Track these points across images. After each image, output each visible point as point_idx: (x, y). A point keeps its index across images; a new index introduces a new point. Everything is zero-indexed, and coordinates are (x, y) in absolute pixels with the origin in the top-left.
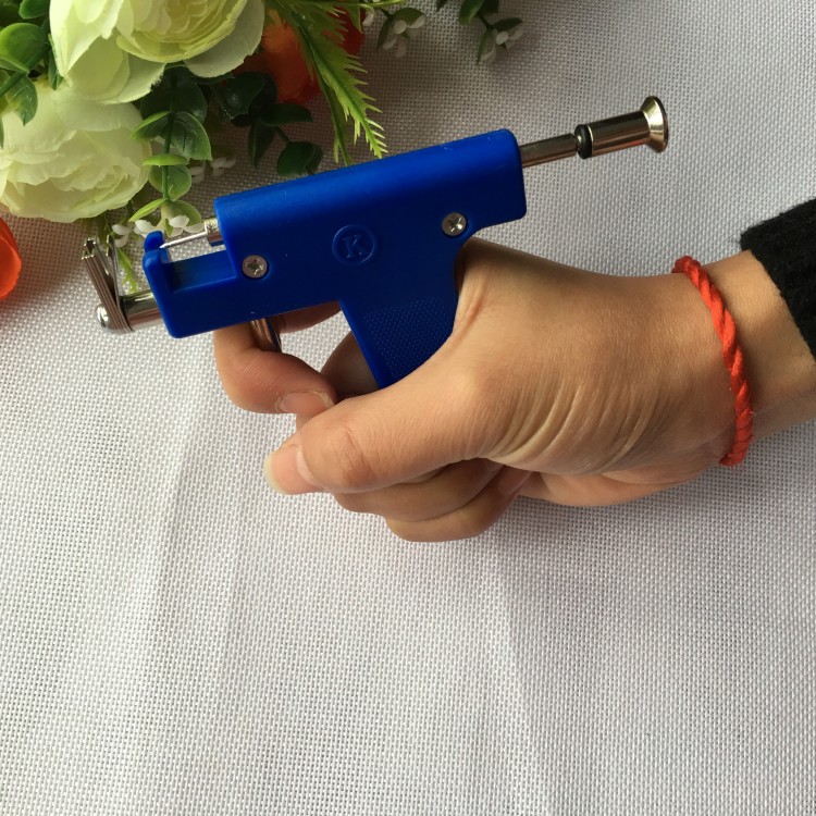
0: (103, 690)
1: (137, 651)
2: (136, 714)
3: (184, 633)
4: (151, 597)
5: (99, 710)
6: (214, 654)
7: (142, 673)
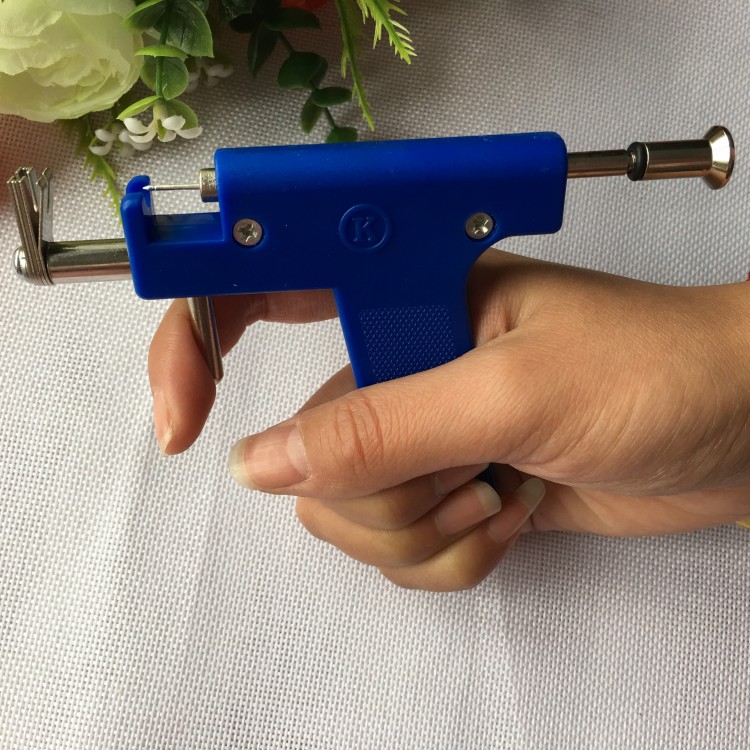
0: (61, 635)
1: (100, 595)
2: (95, 663)
3: (153, 578)
4: (118, 536)
5: (56, 657)
6: (184, 602)
7: (105, 619)
